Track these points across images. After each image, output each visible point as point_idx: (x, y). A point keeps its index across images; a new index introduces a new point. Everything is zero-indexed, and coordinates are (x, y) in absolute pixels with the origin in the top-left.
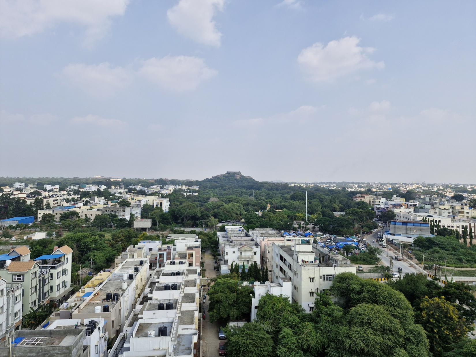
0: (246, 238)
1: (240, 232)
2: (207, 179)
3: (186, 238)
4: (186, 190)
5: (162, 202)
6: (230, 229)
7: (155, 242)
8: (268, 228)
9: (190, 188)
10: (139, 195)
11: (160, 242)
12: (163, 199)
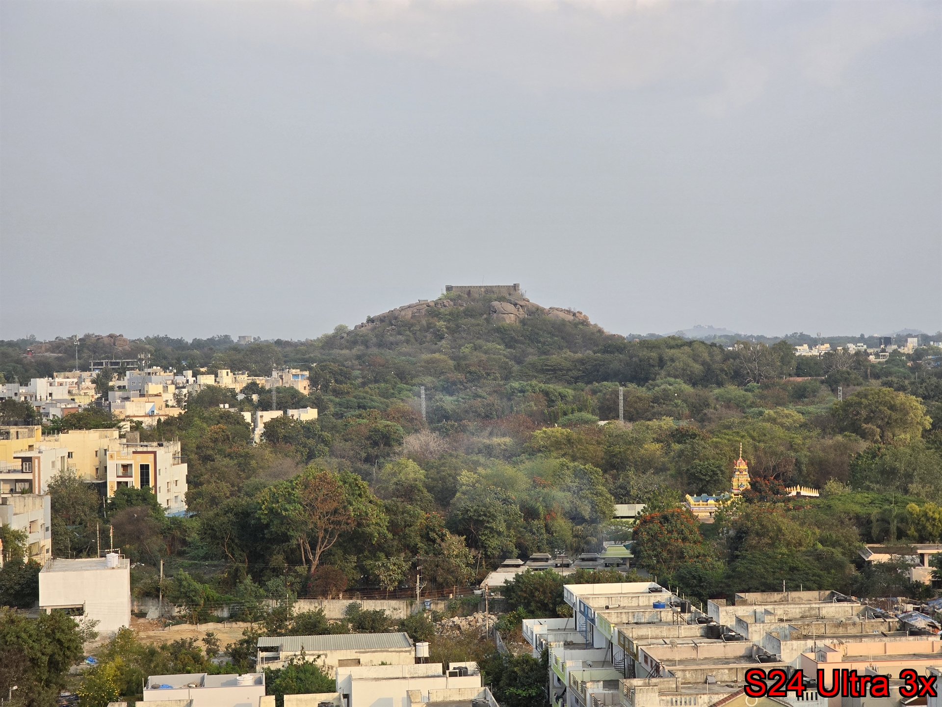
0: (717, 649)
1: (667, 615)
2: (340, 329)
3: (364, 658)
4: (241, 397)
5: (148, 460)
6: (603, 603)
7: (234, 683)
8: (808, 589)
9: (261, 381)
10: (13, 430)
11: (258, 682)
12: (153, 446)
